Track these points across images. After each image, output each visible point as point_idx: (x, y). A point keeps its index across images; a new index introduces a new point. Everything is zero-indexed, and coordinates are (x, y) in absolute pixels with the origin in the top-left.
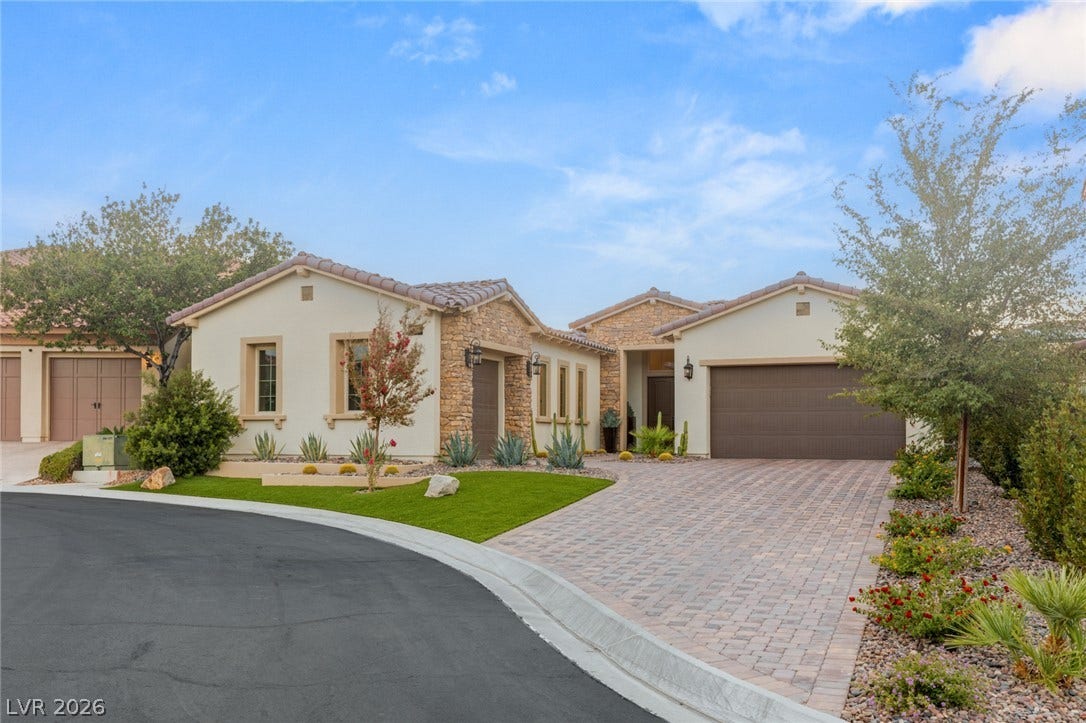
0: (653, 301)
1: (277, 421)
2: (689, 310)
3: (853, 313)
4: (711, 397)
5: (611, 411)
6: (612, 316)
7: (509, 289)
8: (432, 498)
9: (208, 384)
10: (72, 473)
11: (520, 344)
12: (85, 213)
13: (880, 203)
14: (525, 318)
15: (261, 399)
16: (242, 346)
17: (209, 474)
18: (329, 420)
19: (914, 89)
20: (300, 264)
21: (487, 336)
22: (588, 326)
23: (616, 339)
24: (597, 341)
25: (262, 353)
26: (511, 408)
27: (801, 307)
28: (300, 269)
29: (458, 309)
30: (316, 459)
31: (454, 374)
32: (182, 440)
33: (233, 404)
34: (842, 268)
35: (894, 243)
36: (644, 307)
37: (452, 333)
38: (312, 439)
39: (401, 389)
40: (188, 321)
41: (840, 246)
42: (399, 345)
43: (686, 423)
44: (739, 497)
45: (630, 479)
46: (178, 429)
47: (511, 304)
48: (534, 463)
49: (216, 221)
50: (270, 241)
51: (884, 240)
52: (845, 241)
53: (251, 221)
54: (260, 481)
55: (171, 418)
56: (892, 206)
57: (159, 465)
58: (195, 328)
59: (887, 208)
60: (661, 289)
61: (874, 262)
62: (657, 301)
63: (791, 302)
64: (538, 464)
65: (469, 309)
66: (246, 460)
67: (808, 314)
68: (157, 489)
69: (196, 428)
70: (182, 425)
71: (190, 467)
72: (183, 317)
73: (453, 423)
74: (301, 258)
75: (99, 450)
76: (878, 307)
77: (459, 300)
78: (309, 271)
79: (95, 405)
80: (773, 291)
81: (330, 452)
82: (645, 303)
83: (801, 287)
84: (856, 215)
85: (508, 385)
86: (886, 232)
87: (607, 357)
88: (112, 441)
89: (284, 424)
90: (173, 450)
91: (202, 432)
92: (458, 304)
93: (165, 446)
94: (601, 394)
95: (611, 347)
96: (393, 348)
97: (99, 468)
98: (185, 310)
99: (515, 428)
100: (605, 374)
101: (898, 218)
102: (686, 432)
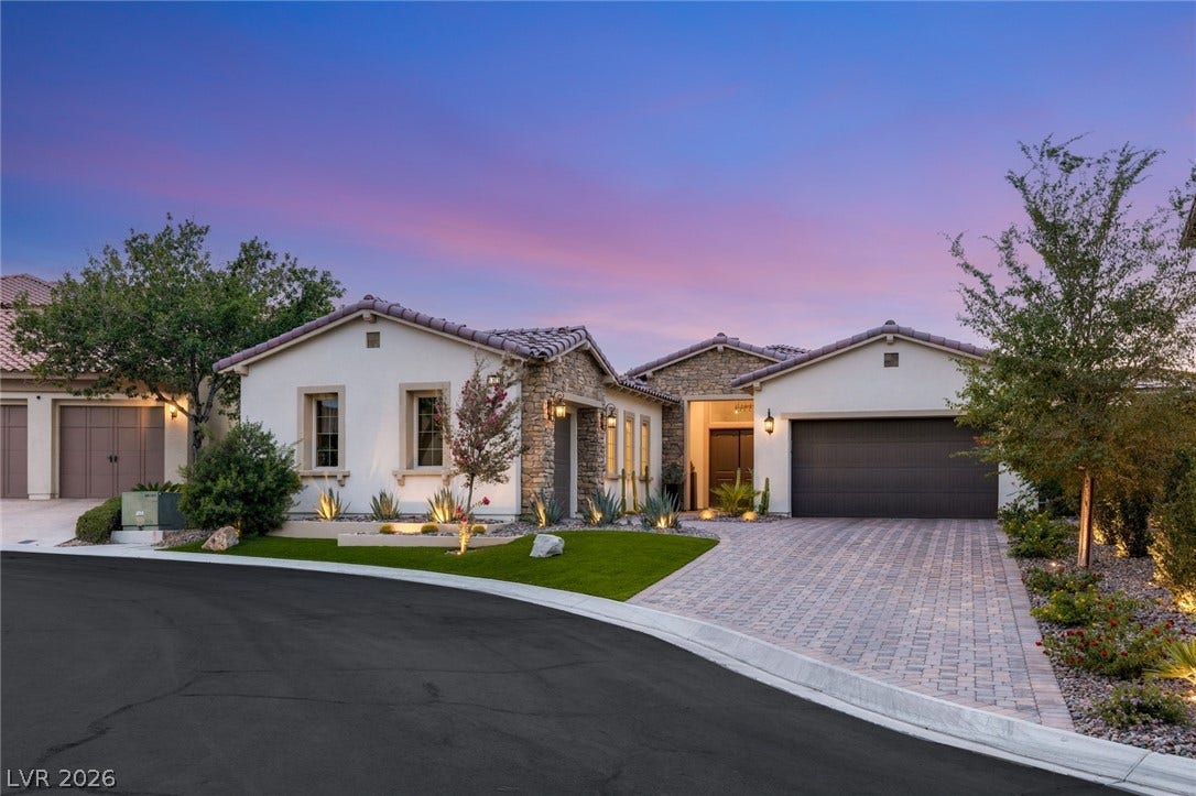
0: (720, 347)
1: (339, 477)
2: (759, 358)
3: (975, 372)
4: (792, 452)
5: (674, 466)
6: (675, 364)
7: (588, 338)
8: (540, 558)
9: (269, 436)
10: (110, 534)
11: (595, 396)
12: (108, 247)
13: (1011, 265)
14: (599, 367)
15: (319, 453)
16: (299, 396)
17: (270, 534)
18: (400, 477)
19: (1045, 154)
20: (366, 308)
21: (567, 388)
22: (649, 374)
23: (680, 388)
24: (658, 390)
25: (319, 404)
26: (585, 464)
27: (889, 358)
28: (366, 314)
29: (542, 359)
30: (389, 518)
31: (536, 428)
32: (245, 497)
33: (295, 457)
34: (969, 328)
35: (1020, 303)
36: (710, 355)
37: (534, 384)
38: (383, 495)
39: (495, 444)
40: (238, 368)
41: (966, 306)
42: (496, 398)
43: (767, 480)
44: (855, 556)
45: (732, 537)
46: (243, 486)
47: (589, 354)
48: (625, 522)
49: (252, 255)
50: (317, 280)
51: (1008, 299)
52: (970, 300)
53: (288, 258)
54: (336, 541)
55: (234, 474)
56: (1022, 267)
57: (222, 525)
58: (245, 375)
59: (1017, 270)
60: (730, 335)
61: (999, 320)
62: (725, 348)
63: (878, 353)
64: (629, 523)
65: (553, 359)
66: (309, 519)
67: (897, 365)
68: (220, 549)
69: (262, 485)
70: (246, 482)
71: (252, 527)
72: (232, 364)
73: (535, 480)
74: (366, 301)
75: (139, 507)
76: (1006, 367)
77: (543, 350)
78: (375, 317)
79: (111, 458)
80: (860, 341)
81: (402, 510)
82: (711, 350)
83: (890, 337)
84: (977, 274)
85: (581, 439)
86: (1011, 292)
87: (670, 408)
88: (156, 499)
89: (347, 480)
90: (237, 508)
91: (267, 489)
92: (543, 353)
93: (228, 504)
94: (663, 448)
95: (674, 397)
96: (489, 401)
97: (141, 528)
98: (234, 356)
99: (590, 486)
100: (668, 426)
101: (1027, 279)
102: (767, 489)
